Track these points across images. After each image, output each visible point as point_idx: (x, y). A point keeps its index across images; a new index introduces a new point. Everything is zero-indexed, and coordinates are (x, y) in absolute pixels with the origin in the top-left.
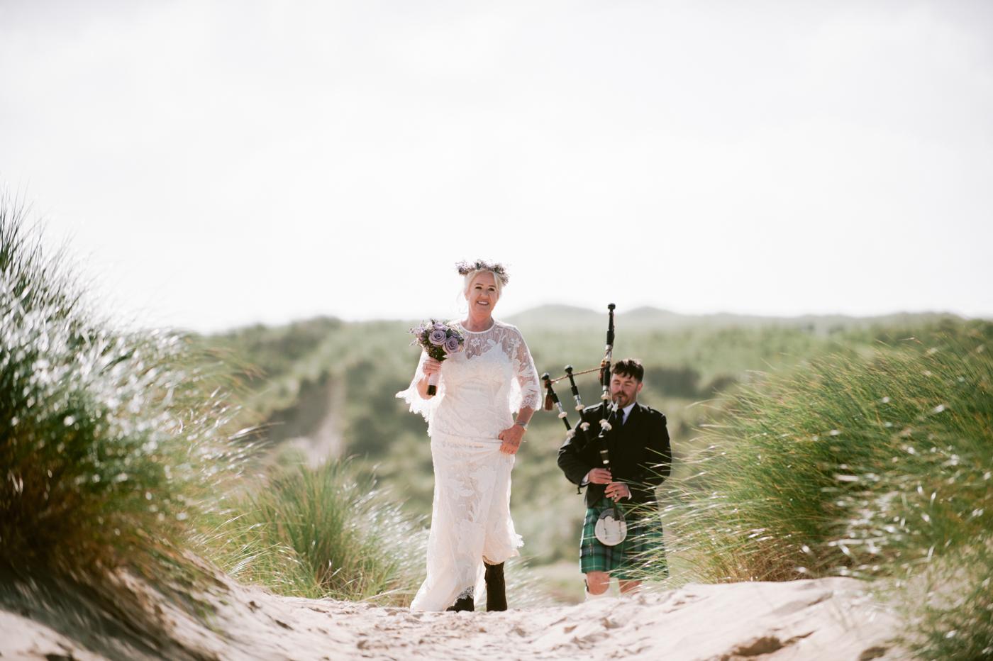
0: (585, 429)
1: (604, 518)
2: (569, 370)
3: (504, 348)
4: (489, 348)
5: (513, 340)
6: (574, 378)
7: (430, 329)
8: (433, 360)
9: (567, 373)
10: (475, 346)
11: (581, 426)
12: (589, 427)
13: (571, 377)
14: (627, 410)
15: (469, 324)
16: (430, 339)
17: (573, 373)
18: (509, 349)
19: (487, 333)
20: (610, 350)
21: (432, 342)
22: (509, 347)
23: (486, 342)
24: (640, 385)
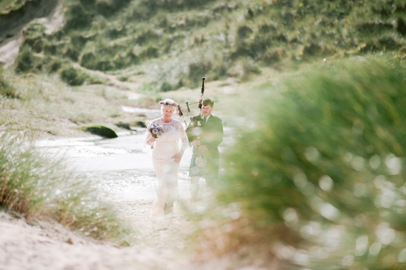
0: (192, 125)
1: (199, 157)
2: (187, 103)
3: (176, 129)
4: (171, 129)
5: (179, 126)
6: (189, 106)
7: (153, 128)
8: (153, 137)
9: (186, 104)
10: (166, 128)
11: (191, 124)
12: (194, 124)
13: (188, 106)
14: (207, 118)
15: (163, 120)
16: (153, 131)
17: (188, 104)
18: (178, 129)
19: (170, 124)
20: (202, 95)
21: (153, 133)
22: (178, 128)
23: (170, 127)
24: (212, 109)
